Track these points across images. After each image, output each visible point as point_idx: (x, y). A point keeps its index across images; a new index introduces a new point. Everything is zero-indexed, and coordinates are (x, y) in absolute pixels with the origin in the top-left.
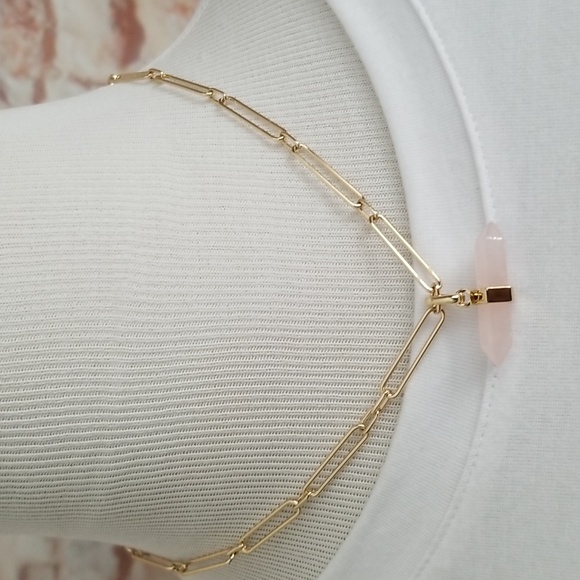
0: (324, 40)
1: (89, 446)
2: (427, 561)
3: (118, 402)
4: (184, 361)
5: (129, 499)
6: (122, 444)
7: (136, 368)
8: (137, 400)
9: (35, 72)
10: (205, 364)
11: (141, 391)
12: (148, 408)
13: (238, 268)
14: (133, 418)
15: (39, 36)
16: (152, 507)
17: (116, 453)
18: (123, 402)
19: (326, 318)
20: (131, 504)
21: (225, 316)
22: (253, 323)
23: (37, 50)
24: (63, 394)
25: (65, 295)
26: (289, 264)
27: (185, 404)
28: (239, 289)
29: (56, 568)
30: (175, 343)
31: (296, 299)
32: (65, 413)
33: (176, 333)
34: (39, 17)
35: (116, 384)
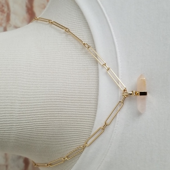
0: (78, 17)
1: (9, 126)
2: (104, 159)
3: (18, 114)
4: (36, 103)
5: (21, 141)
6: (19, 125)
7: (23, 104)
8: (23, 113)
9: (4, 25)
10: (42, 104)
11: (24, 111)
12: (26, 116)
13: (52, 78)
14: (22, 118)
15: (5, 15)
16: (27, 143)
17: (17, 128)
18: (19, 114)
19: (76, 92)
20: (21, 142)
21: (48, 91)
22: (56, 93)
23: (5, 19)
24: (2, 111)
25: (4, 84)
26: (66, 77)
27: (36, 115)
28: (52, 83)
29: (7, 166)
30: (34, 98)
31: (68, 87)
32: (3, 116)
33: (34, 95)
34: (6, 9)
35: (17, 108)
